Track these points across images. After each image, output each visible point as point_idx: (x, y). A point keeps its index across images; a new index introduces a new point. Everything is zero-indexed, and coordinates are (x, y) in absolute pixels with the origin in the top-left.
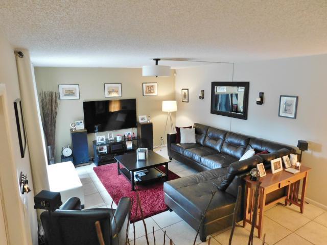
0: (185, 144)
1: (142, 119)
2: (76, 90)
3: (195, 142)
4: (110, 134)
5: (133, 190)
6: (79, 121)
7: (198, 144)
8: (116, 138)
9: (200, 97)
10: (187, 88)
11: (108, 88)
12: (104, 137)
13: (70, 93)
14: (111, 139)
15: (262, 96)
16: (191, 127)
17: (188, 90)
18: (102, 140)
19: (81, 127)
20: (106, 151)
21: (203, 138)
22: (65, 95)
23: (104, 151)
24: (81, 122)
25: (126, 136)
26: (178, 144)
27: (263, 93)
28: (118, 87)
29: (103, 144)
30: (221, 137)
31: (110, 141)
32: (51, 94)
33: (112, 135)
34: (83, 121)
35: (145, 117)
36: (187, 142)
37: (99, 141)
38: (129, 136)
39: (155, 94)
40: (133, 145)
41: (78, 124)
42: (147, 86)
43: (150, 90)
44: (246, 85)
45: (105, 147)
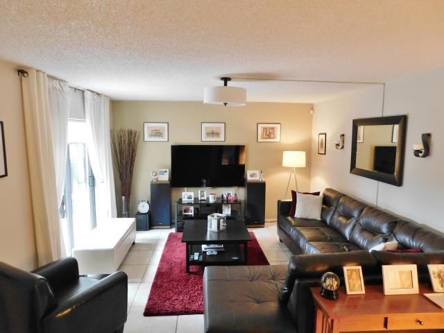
0: (301, 219)
1: (252, 176)
2: (164, 129)
3: (319, 219)
4: (202, 192)
5: (188, 271)
6: (164, 170)
7: (323, 222)
8: (208, 198)
9: (338, 145)
10: (324, 132)
11: (206, 128)
12: (192, 194)
13: (158, 133)
14: (203, 198)
15: (426, 139)
16: (317, 194)
17: (326, 134)
18: (190, 198)
19: (165, 178)
20: (192, 213)
21: (332, 213)
22: (151, 136)
23: (190, 213)
24: (166, 171)
25: (225, 196)
26: (289, 218)
27: (429, 135)
28: (220, 128)
29: (190, 204)
30: (356, 214)
31: (201, 200)
32: (130, 133)
33: (205, 193)
34: (168, 170)
35: (257, 172)
36: (304, 217)
37: (185, 200)
38: (230, 198)
39: (277, 140)
40: (232, 211)
41: (162, 173)
42: (265, 129)
43: (269, 134)
44: (402, 121)
45: (192, 208)
